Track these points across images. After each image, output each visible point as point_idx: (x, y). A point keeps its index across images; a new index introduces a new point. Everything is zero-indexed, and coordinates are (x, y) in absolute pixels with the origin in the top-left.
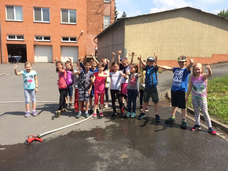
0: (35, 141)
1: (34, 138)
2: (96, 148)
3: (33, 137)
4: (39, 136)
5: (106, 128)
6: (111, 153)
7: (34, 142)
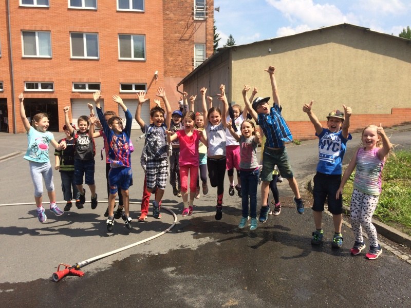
0: (71, 275)
1: (68, 270)
2: (180, 287)
3: (66, 267)
4: (78, 266)
5: (198, 249)
6: (207, 296)
7: (68, 277)
